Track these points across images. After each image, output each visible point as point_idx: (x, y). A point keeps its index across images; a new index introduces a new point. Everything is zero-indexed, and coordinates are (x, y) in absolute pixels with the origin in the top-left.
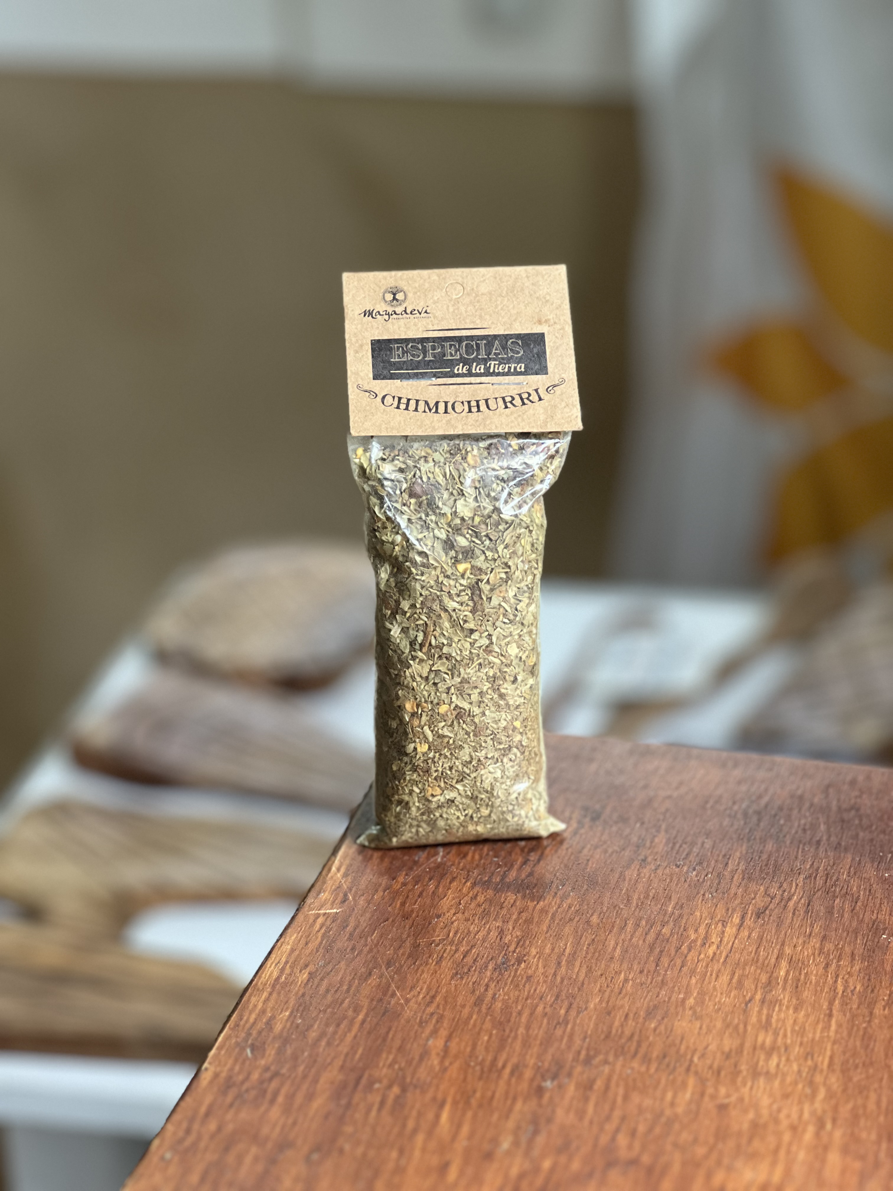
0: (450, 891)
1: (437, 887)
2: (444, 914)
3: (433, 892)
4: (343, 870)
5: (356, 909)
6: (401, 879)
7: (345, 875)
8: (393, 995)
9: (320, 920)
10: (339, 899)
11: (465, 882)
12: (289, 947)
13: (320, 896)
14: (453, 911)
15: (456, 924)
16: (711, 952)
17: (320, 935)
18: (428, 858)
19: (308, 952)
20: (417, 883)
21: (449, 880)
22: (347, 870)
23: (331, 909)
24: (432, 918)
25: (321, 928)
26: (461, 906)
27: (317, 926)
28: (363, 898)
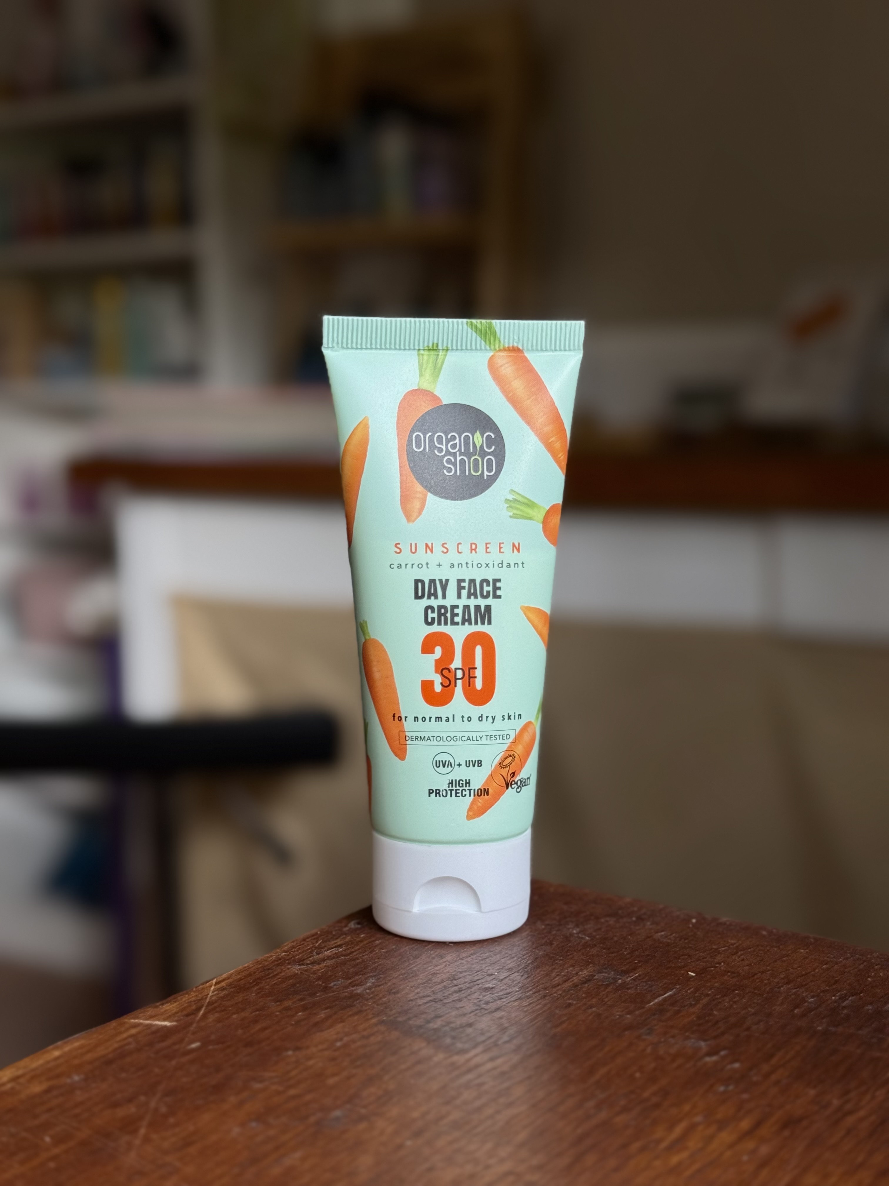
0: (341, 1025)
1: (328, 1018)
2: (307, 1047)
3: (316, 1024)
4: (223, 984)
5: (194, 1025)
6: (288, 1003)
7: (223, 989)
8: (135, 1131)
9: (133, 1031)
10: (185, 1013)
11: (372, 1018)
12: (57, 1053)
13: (164, 1006)
14: (321, 1047)
15: (310, 1063)
16: (675, 1160)
17: (116, 1045)
18: (346, 987)
19: (76, 1062)
20: (304, 1008)
21: (350, 1013)
22: (230, 985)
23: (164, 1020)
24: (287, 1049)
25: (126, 1039)
26: (339, 1044)
27: (125, 1035)
28: (217, 1015)
